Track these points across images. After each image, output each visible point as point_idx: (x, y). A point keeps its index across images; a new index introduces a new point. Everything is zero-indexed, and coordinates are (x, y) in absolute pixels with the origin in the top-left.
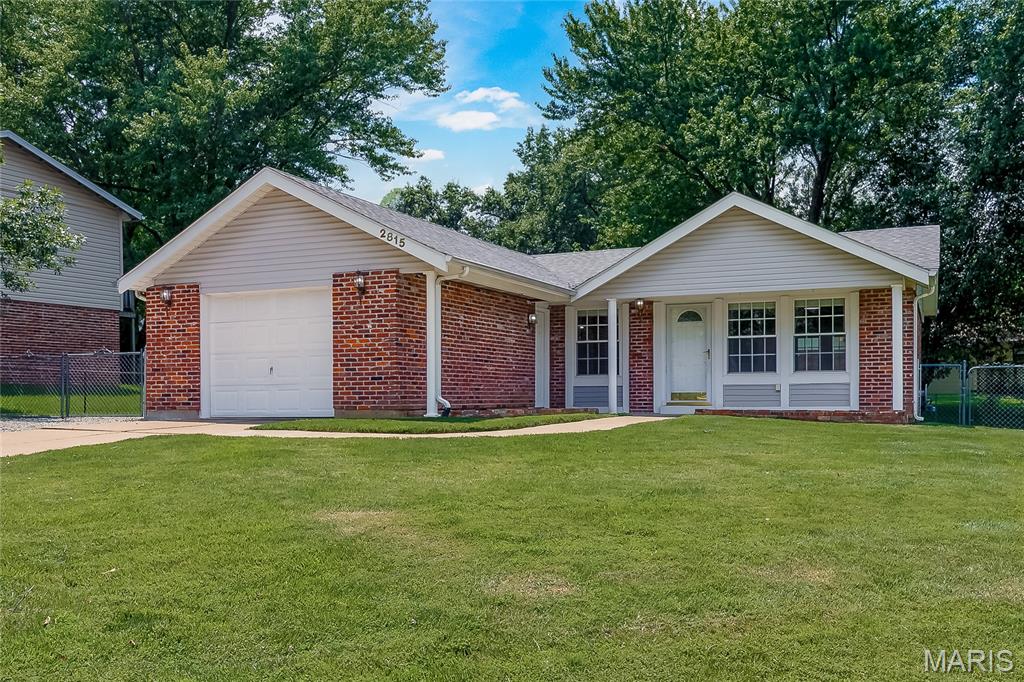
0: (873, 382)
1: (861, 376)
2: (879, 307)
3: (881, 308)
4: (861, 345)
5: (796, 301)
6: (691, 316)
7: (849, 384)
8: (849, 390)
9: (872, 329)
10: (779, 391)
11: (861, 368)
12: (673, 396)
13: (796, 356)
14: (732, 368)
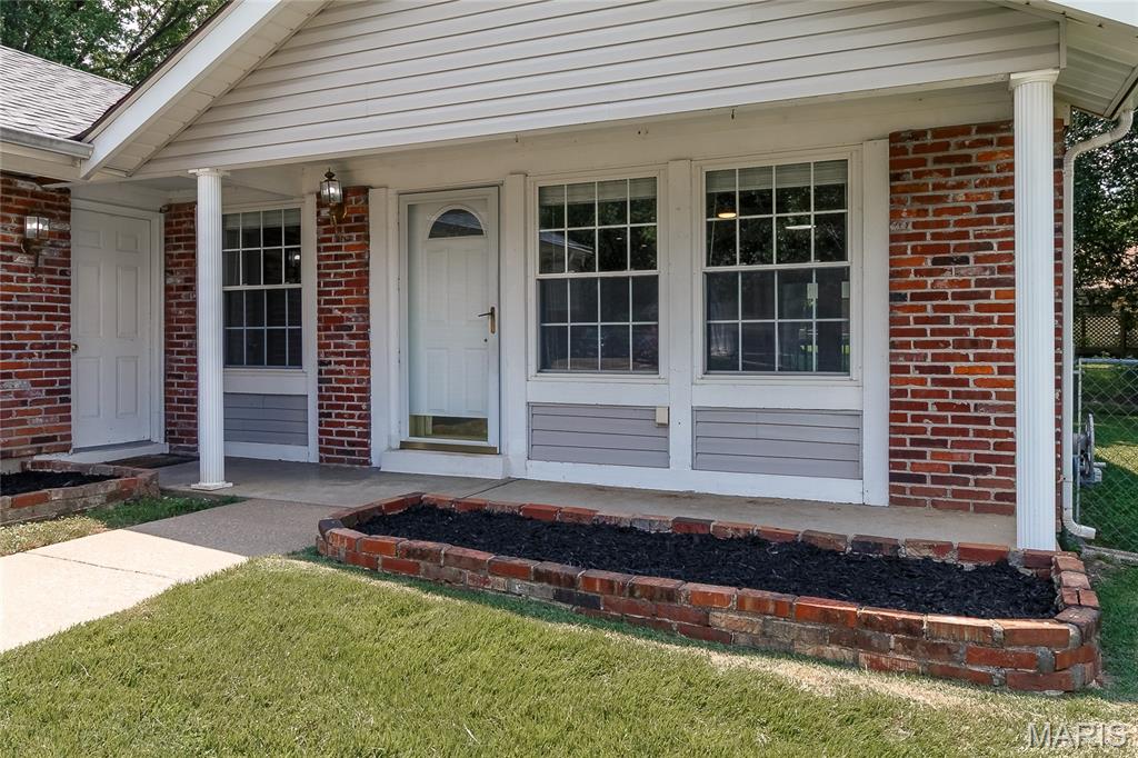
0: (932, 411)
1: (893, 394)
2: (952, 180)
3: (960, 186)
4: (893, 297)
5: (709, 174)
6: (455, 225)
7: (858, 415)
8: (859, 430)
9: (927, 249)
10: (666, 426)
11: (894, 369)
12: (416, 424)
13: (709, 326)
14: (552, 354)
